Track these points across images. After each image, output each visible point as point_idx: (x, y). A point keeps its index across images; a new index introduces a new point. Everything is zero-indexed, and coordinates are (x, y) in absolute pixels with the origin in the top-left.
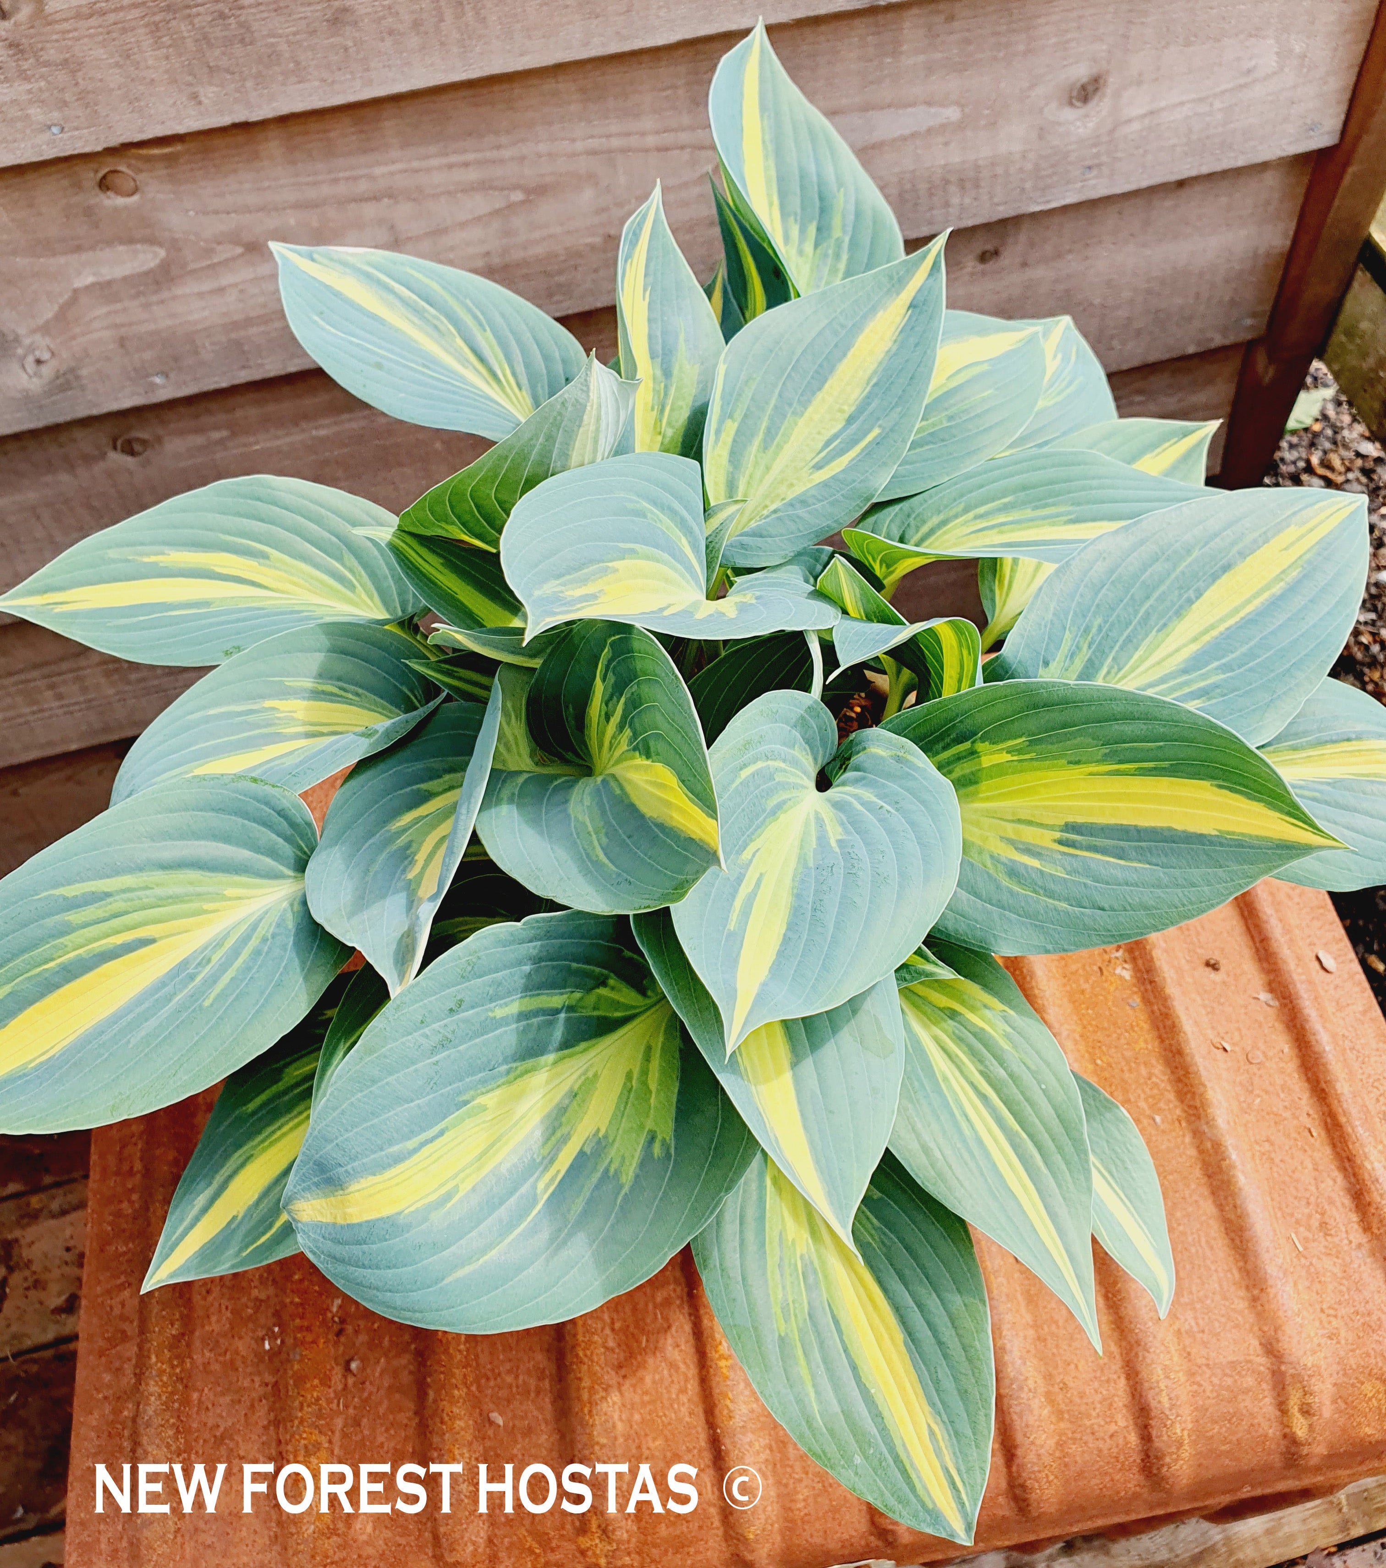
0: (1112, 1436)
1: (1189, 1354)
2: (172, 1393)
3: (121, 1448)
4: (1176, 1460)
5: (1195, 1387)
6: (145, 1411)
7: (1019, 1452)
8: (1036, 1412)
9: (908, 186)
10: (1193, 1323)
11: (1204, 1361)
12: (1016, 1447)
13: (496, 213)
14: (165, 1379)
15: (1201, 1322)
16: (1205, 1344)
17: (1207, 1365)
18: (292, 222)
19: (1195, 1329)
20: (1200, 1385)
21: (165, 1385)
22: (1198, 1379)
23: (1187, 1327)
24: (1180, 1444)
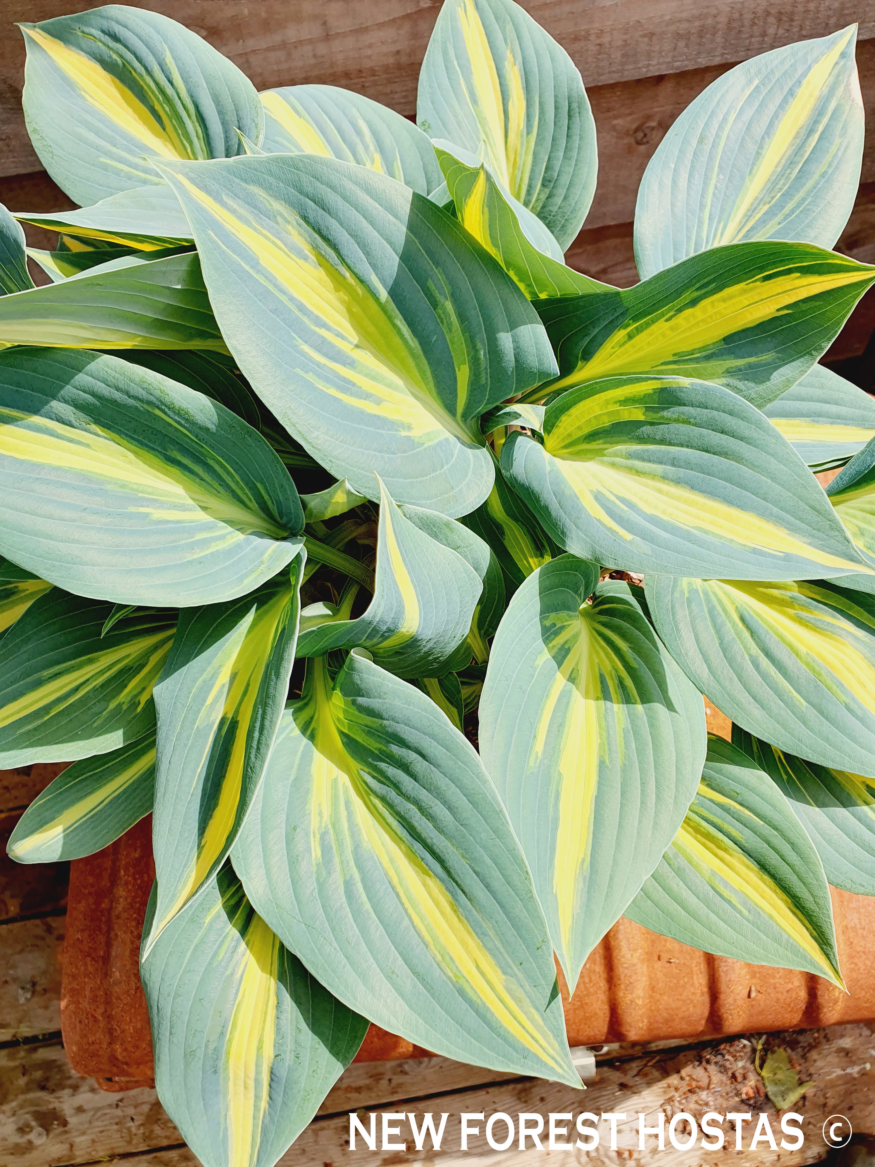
0: (788, 991)
1: (851, 943)
2: (135, 897)
3: (100, 929)
4: (831, 1011)
5: (853, 966)
6: (116, 908)
7: (722, 997)
8: (737, 972)
9: (736, 16)
10: (857, 921)
11: (862, 949)
12: (719, 993)
13: (408, 16)
14: (130, 887)
15: (863, 922)
16: (864, 937)
17: (864, 952)
18: (246, 11)
19: (858, 926)
20: (856, 964)
21: (129, 891)
22: (856, 960)
23: (853, 925)
24: (836, 1002)
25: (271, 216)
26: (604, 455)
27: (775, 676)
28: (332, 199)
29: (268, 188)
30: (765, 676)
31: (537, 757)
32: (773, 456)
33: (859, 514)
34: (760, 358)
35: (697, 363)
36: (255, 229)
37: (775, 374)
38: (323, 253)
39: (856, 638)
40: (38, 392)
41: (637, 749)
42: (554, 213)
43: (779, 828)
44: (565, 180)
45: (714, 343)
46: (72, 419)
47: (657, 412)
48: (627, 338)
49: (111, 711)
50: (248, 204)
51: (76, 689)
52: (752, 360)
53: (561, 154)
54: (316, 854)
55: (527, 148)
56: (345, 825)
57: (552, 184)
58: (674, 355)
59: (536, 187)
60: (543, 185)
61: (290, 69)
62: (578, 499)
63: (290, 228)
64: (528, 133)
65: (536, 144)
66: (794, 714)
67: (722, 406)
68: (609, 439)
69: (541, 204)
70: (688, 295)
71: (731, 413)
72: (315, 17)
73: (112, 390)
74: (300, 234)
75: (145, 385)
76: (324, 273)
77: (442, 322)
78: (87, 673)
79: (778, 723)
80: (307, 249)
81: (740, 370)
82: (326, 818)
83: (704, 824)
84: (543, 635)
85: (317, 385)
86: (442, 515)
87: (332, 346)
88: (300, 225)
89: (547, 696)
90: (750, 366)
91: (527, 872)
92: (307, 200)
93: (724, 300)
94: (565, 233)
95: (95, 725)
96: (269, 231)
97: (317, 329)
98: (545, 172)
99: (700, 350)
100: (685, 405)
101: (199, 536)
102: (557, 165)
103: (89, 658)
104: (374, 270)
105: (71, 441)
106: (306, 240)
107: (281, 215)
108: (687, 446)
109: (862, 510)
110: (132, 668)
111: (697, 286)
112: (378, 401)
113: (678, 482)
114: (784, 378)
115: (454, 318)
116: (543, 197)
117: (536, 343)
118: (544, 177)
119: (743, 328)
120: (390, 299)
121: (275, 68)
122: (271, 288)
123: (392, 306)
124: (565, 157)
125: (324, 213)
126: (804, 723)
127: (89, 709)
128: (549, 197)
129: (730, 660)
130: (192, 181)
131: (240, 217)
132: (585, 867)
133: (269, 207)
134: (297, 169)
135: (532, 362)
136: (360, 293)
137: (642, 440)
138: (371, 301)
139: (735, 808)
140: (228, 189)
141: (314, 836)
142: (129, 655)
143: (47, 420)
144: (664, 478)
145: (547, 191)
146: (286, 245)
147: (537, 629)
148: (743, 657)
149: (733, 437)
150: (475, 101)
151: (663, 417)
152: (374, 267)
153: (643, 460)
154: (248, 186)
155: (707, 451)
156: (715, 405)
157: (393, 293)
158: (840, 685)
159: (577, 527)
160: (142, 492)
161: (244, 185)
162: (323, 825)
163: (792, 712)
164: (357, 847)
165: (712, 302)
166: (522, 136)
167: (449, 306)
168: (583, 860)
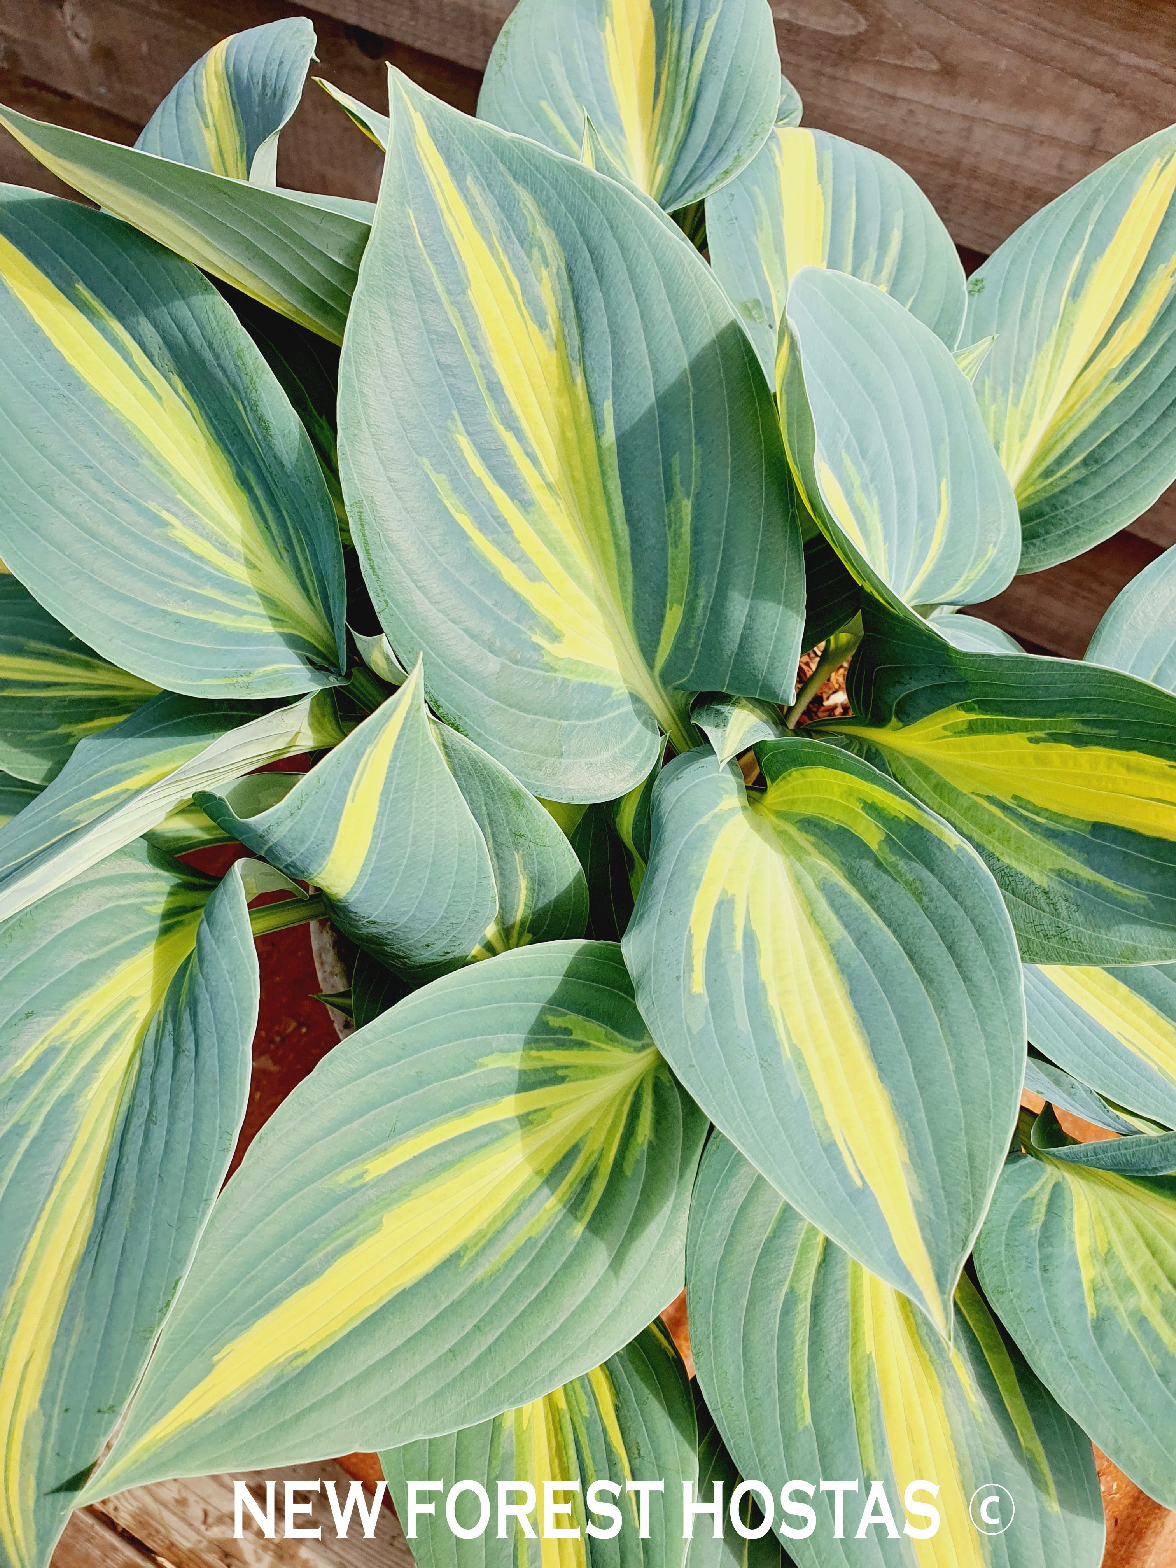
25: (525, 240)
26: (800, 859)
27: (798, 1347)
28: (616, 265)
29: (543, 203)
30: (785, 1334)
31: (361, 1176)
32: (987, 1038)
33: (1130, 1228)
34: (1119, 889)
35: (1032, 830)
36: (491, 247)
37: (1123, 927)
38: (566, 331)
39: (961, 1397)
40: (132, 294)
41: (518, 1278)
42: (1069, 508)
43: (651, 1554)
44: (1116, 472)
45: (1077, 820)
46: (156, 352)
47: (895, 854)
48: (965, 727)
49: (56, 735)
50: (502, 207)
51: (48, 685)
52: (1107, 883)
53: (1137, 433)
54: (22, 1065)
55: (1100, 399)
56: (85, 1060)
57: (1095, 468)
58: (1015, 797)
59: (1074, 458)
60: (1085, 463)
61: (1018, 167)
62: (697, 888)
63: (544, 273)
64: (1117, 379)
65: (1116, 401)
66: (782, 1421)
67: (976, 912)
68: (821, 843)
69: (1063, 485)
70: (1067, 722)
71: (980, 931)
72: (1089, 117)
73: (205, 344)
74: (553, 290)
75: (239, 363)
76: (555, 361)
77: (670, 527)
78: (73, 676)
79: (750, 1413)
80: (552, 316)
81: (1078, 885)
82: (76, 1033)
83: (572, 1452)
84: (532, 1031)
85: (442, 496)
86: (511, 776)
87: (510, 464)
88: (559, 277)
89: (463, 1113)
90: (1097, 890)
91: (168, 1304)
92: (585, 247)
93: (1129, 767)
94: (1061, 544)
95: (29, 738)
96: (510, 260)
97: (501, 429)
98: (1099, 446)
99: (1058, 817)
100: (932, 871)
101: (209, 592)
102: (1123, 443)
103: (87, 662)
104: (614, 394)
105: (144, 380)
106: (556, 302)
107: (541, 248)
108: (894, 932)
109: (1138, 1227)
110: (118, 704)
111: (1086, 716)
112: (534, 576)
113: (844, 968)
114: (1131, 943)
115: (686, 529)
116: (1074, 477)
117: (778, 640)
118: (1093, 451)
119: (1133, 828)
120: (615, 447)
121: (1000, 155)
122: (462, 335)
123: (613, 460)
124: (1138, 441)
125: (595, 277)
126: (787, 1447)
127: (40, 715)
128: (1081, 482)
129: (760, 1272)
130: (433, 132)
131: (477, 219)
132: (295, 1364)
133: (531, 229)
134: (594, 198)
135: (761, 660)
136: (583, 415)
137: (854, 877)
138: (590, 435)
139: (622, 1470)
140: (481, 171)
141: (42, 1043)
142: (128, 689)
143: (129, 337)
144: (834, 949)
145: (1084, 472)
146: (524, 292)
147: (531, 1018)
148: (781, 1282)
149: (958, 966)
150: (1076, 293)
151: (895, 866)
152: (616, 390)
153: (832, 904)
154: (514, 184)
155: (911, 958)
156: (968, 903)
157: (622, 441)
158: (881, 1443)
159: (659, 924)
160: (184, 495)
161: (510, 179)
162: (65, 1038)
163: (781, 1414)
164: (69, 1098)
165: (1110, 759)
166: (1106, 378)
167: (687, 507)
168: (304, 1353)
